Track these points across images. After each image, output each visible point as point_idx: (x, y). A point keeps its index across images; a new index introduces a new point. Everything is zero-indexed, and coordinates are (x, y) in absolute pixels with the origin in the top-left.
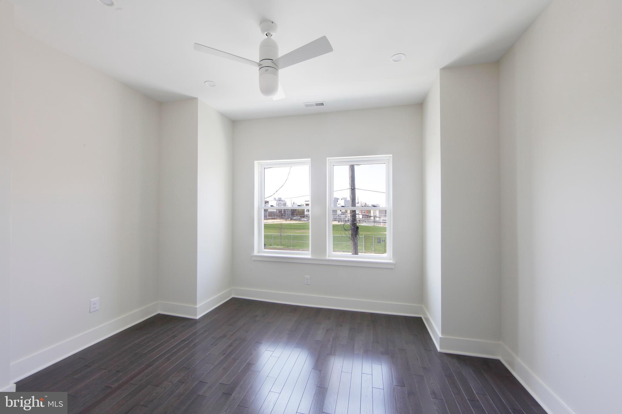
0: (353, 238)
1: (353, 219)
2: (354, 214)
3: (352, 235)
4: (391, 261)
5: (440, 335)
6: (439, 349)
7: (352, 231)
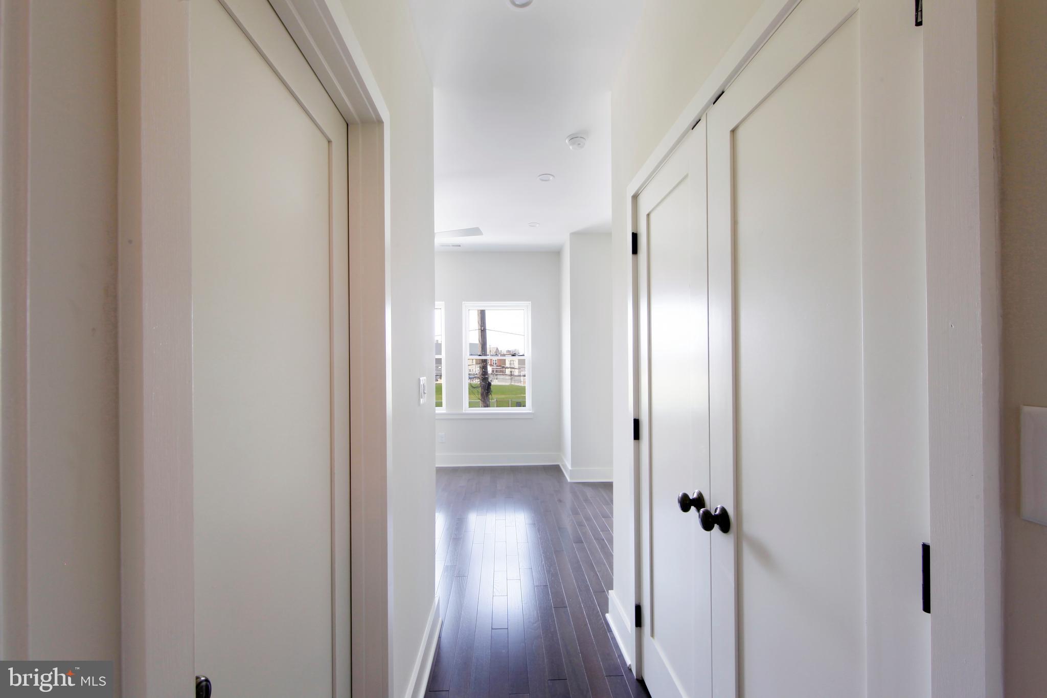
0: (484, 399)
1: (483, 372)
2: (484, 364)
3: (482, 395)
4: (531, 411)
5: (570, 467)
6: (569, 480)
7: (482, 389)
